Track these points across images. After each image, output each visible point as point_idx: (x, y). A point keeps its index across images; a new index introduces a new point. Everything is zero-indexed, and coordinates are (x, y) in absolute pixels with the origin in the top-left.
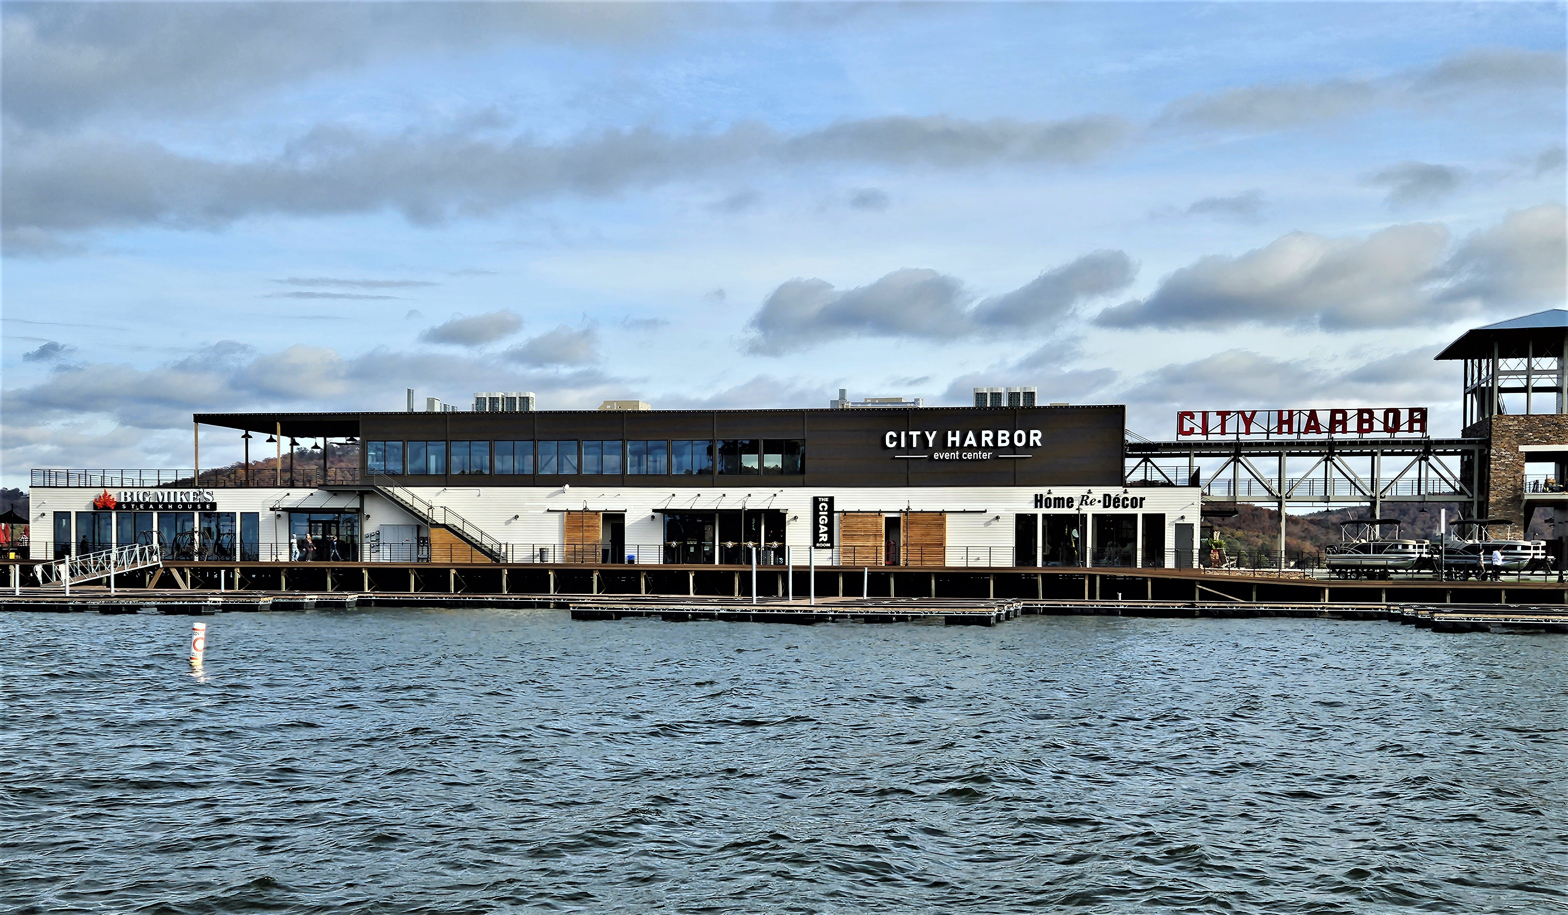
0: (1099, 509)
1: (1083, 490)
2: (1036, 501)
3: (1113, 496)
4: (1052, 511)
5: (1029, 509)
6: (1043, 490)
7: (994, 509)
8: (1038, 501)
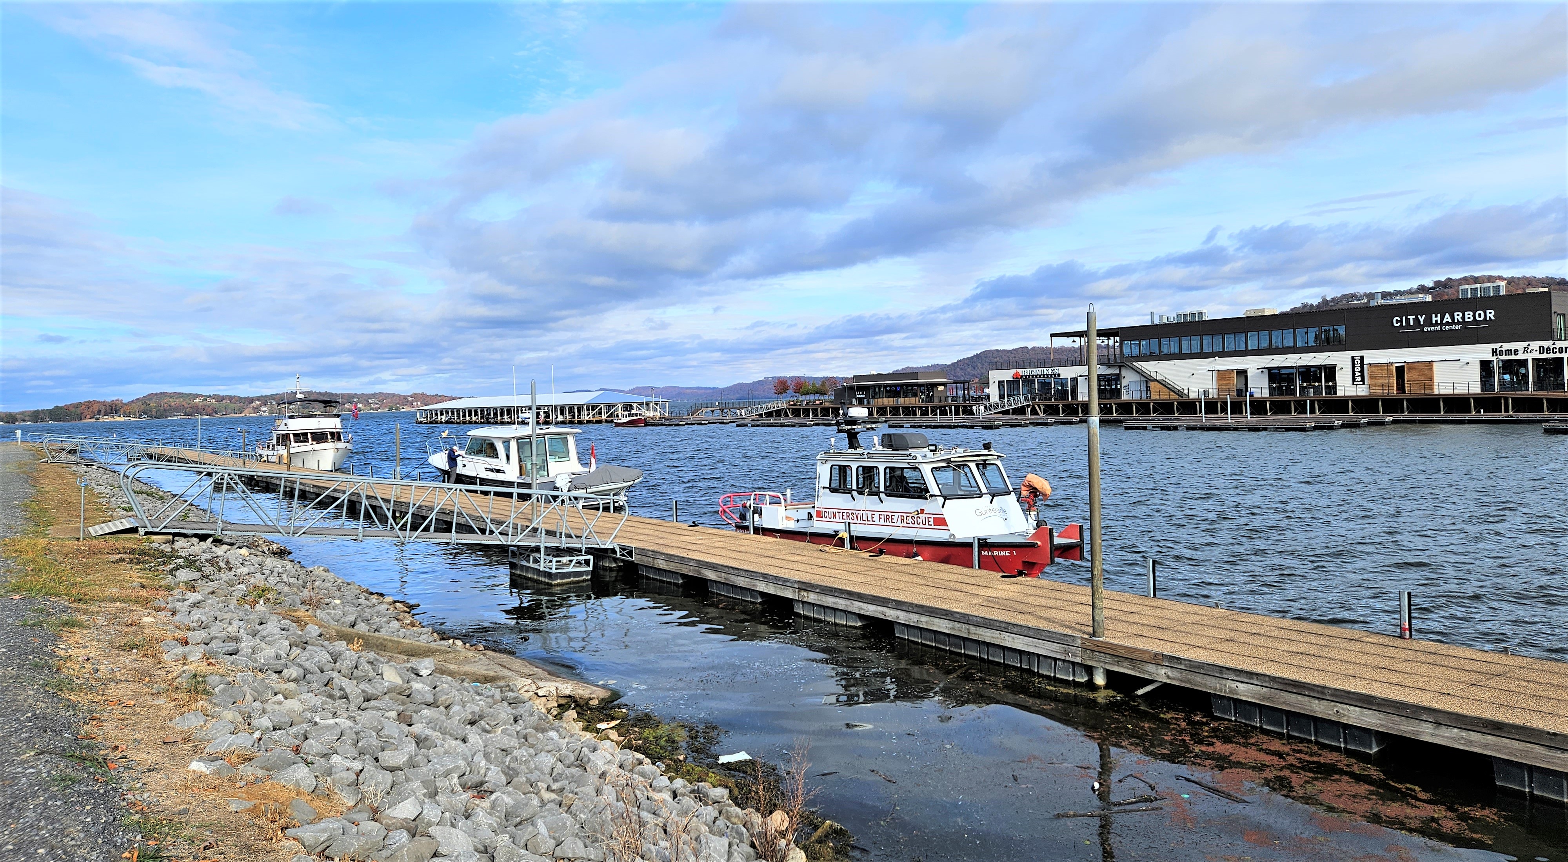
0: (1537, 355)
1: (1525, 344)
2: (1493, 352)
3: (1546, 347)
4: (1504, 358)
5: (1488, 357)
6: (1496, 346)
7: (1465, 358)
8: (1494, 352)
